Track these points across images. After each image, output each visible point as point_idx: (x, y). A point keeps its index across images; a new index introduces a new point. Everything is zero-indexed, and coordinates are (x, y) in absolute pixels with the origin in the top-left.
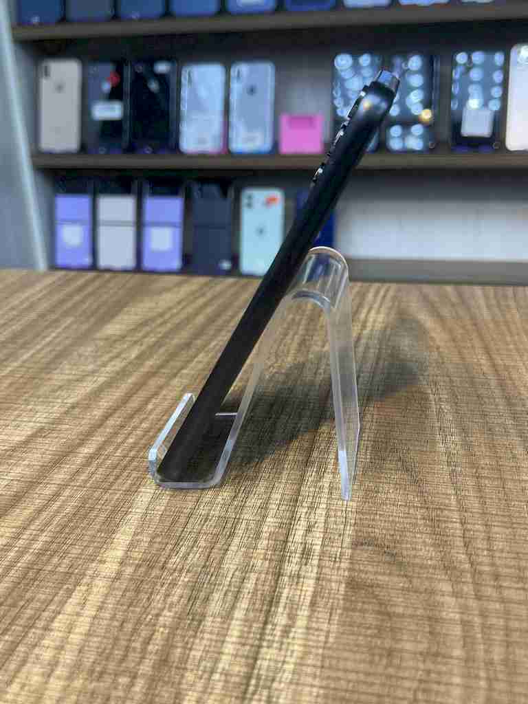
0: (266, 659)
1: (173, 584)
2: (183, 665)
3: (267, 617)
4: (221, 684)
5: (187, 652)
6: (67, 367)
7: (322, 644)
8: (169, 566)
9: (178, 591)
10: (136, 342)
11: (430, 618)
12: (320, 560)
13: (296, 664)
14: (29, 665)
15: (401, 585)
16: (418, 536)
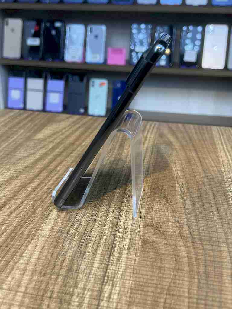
0: (111, 270)
1: (72, 240)
2: (78, 271)
3: (110, 253)
4: (93, 279)
5: (79, 266)
6: (23, 151)
7: (133, 264)
8: (70, 232)
9: (74, 243)
10: (51, 142)
11: (175, 255)
12: (131, 231)
13: (123, 272)
14: (15, 270)
15: (164, 242)
16: (169, 223)
